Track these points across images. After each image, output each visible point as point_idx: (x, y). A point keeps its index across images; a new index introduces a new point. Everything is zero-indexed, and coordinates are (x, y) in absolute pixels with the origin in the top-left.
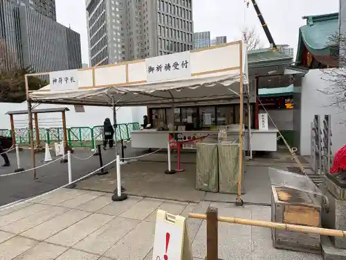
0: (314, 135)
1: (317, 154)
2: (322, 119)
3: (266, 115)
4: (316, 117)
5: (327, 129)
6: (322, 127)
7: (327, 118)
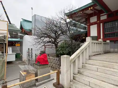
0: (28, 54)
1: (29, 60)
2: (30, 49)
3: (11, 48)
4: (29, 49)
5: (32, 52)
6: (30, 52)
7: (32, 49)
